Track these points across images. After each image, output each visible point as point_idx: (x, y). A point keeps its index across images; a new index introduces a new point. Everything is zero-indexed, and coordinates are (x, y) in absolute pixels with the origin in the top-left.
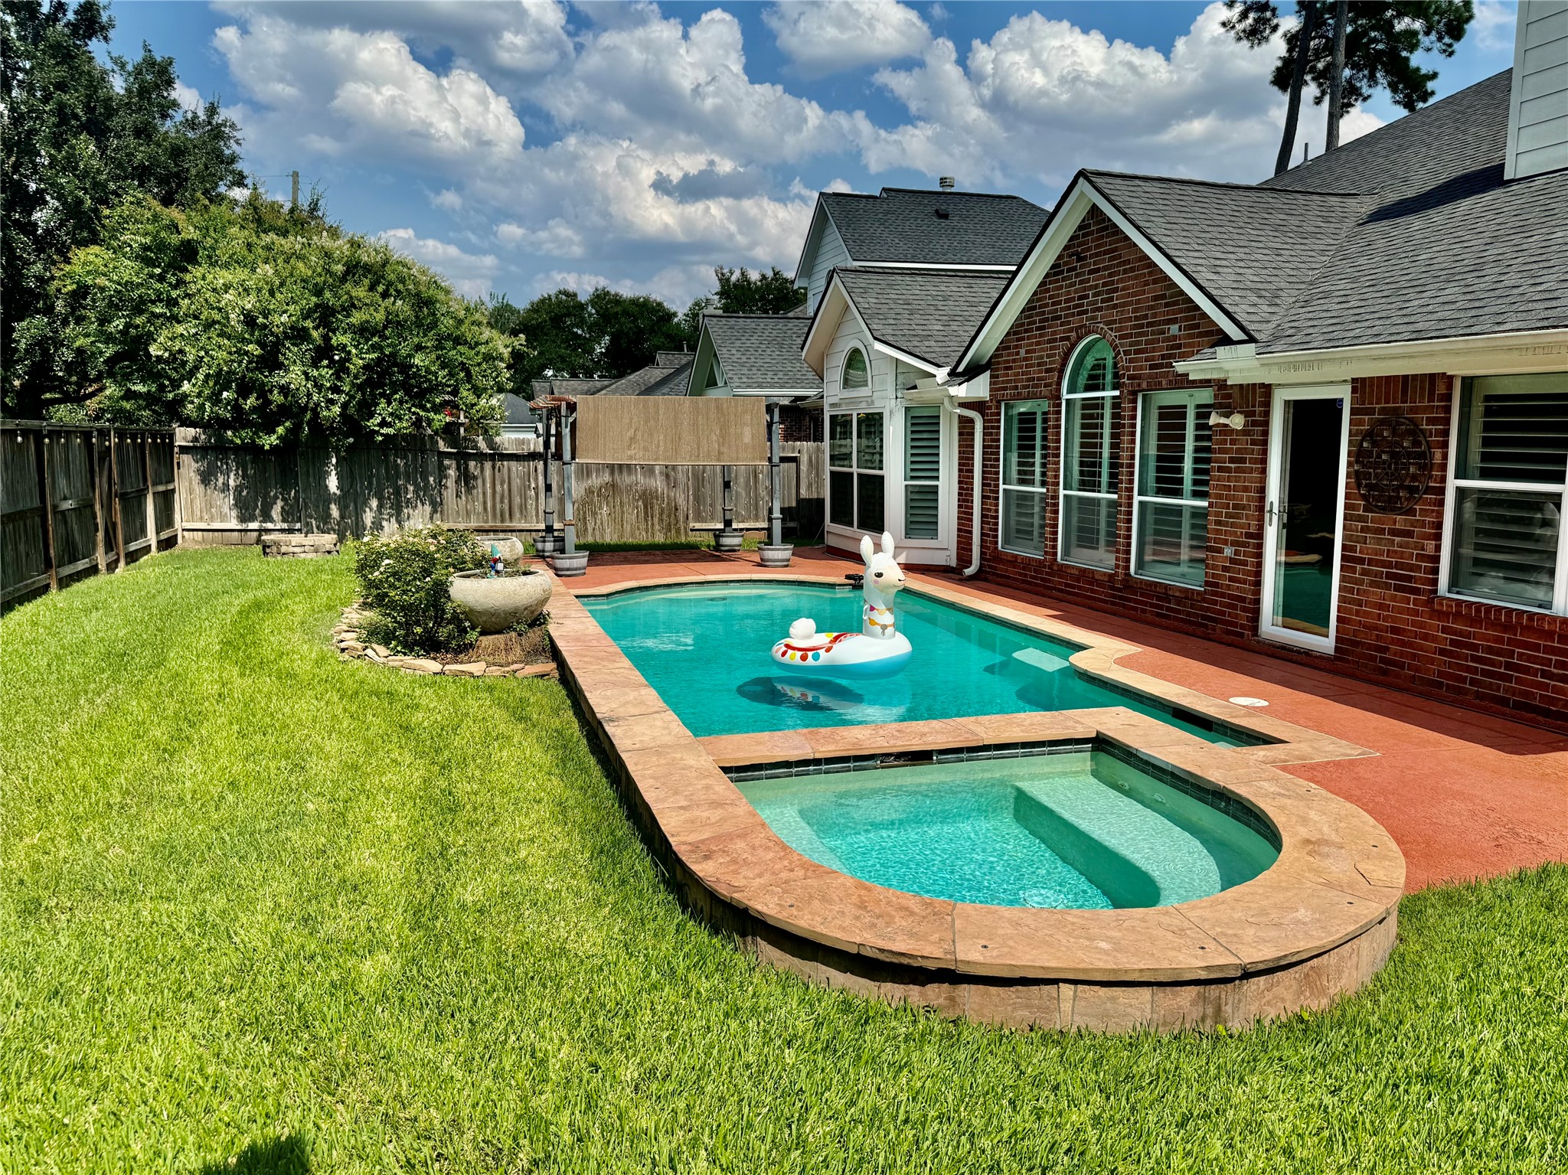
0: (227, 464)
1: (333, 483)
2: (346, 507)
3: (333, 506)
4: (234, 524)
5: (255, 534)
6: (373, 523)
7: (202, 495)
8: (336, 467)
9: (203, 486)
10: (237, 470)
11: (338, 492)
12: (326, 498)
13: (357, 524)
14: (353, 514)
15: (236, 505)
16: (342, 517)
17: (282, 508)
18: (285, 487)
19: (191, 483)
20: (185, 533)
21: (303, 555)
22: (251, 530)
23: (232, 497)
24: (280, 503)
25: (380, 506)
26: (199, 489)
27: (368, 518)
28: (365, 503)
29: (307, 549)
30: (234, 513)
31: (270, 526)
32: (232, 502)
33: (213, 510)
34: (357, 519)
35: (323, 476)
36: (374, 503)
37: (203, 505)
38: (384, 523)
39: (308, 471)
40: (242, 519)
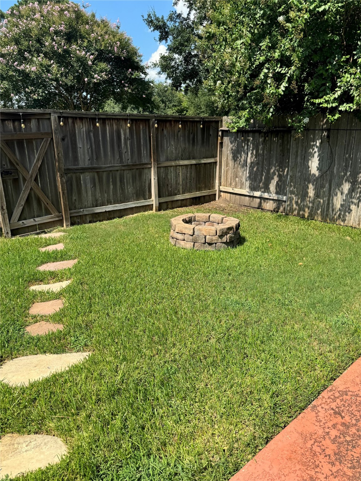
0: (248, 145)
1: (314, 165)
2: (322, 186)
3: (311, 186)
4: (246, 191)
5: (258, 200)
6: (342, 205)
7: (233, 167)
8: (320, 148)
9: (233, 161)
10: (252, 150)
11: (317, 173)
12: (307, 178)
13: (328, 204)
14: (327, 194)
15: (249, 177)
16: (317, 195)
17: (277, 182)
18: (282, 165)
19: (227, 158)
20: (222, 194)
21: (182, 243)
22: (256, 197)
23: (248, 171)
24: (276, 179)
25: (352, 190)
26: (231, 163)
27: (338, 201)
28: (339, 185)
29: (186, 237)
30: (248, 184)
31: (266, 195)
32: (248, 175)
33: (237, 179)
34: (329, 200)
35: (306, 157)
36: (346, 187)
37: (232, 175)
38: (353, 207)
39: (297, 152)
40: (253, 188)
